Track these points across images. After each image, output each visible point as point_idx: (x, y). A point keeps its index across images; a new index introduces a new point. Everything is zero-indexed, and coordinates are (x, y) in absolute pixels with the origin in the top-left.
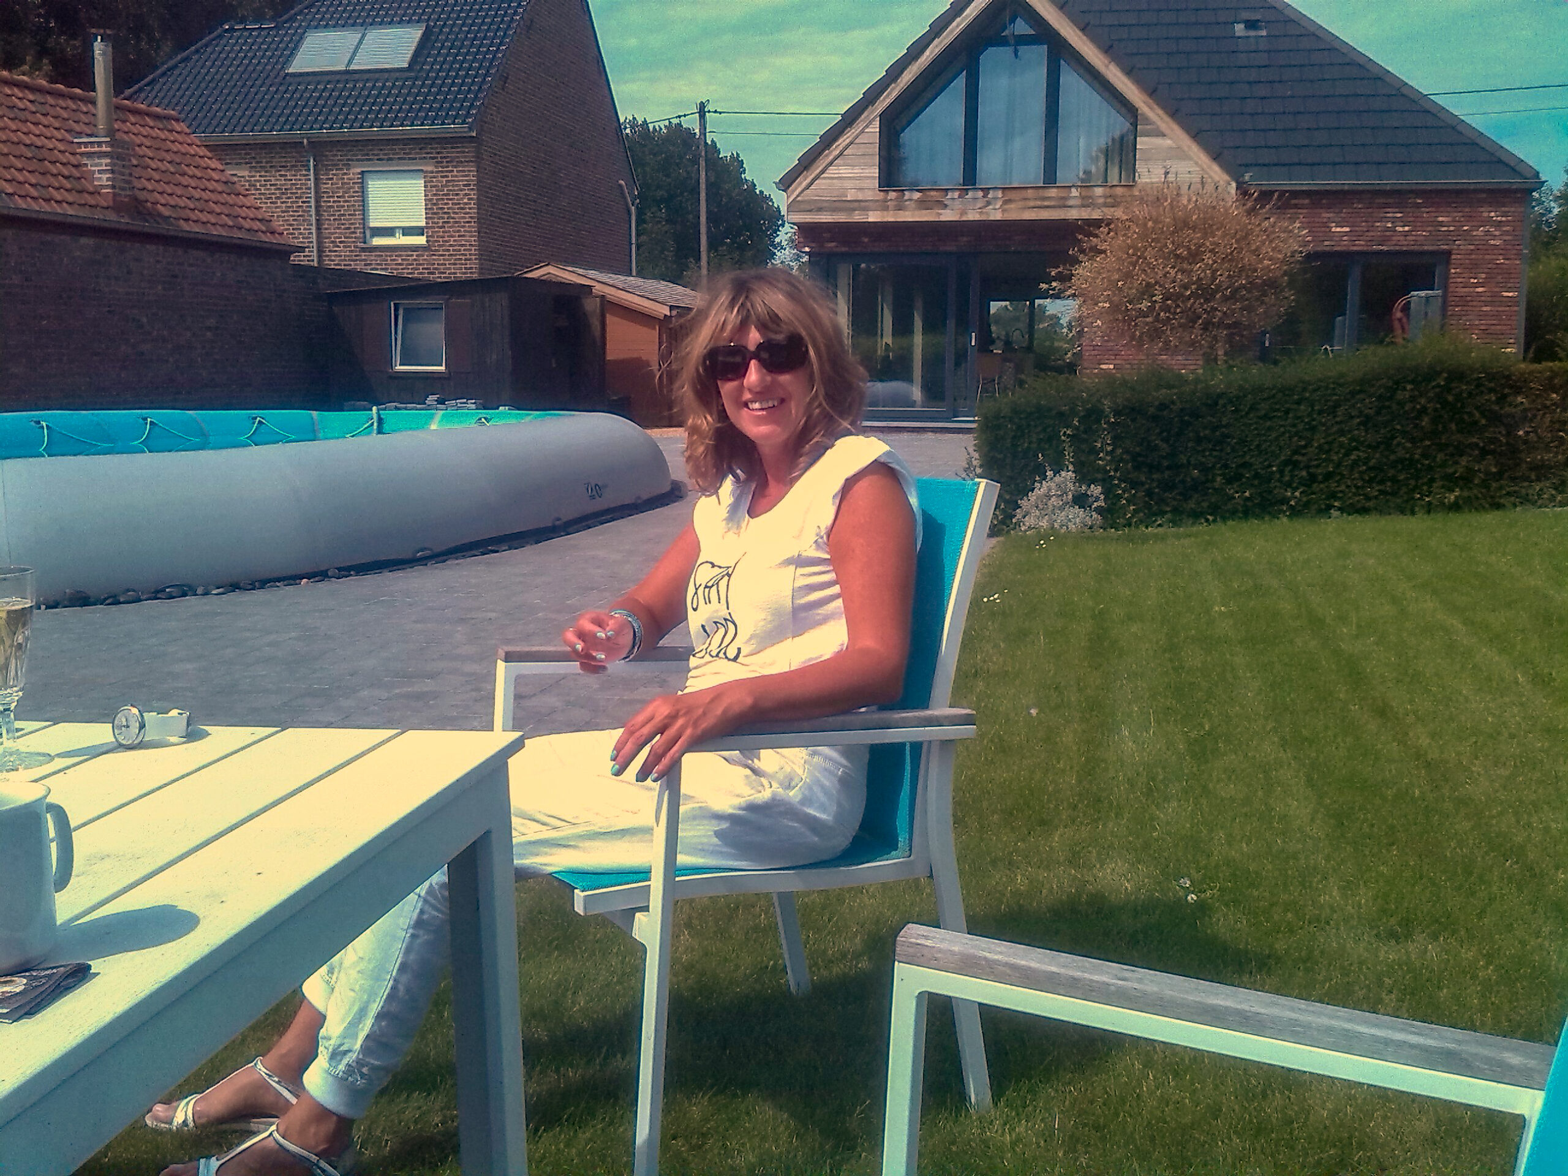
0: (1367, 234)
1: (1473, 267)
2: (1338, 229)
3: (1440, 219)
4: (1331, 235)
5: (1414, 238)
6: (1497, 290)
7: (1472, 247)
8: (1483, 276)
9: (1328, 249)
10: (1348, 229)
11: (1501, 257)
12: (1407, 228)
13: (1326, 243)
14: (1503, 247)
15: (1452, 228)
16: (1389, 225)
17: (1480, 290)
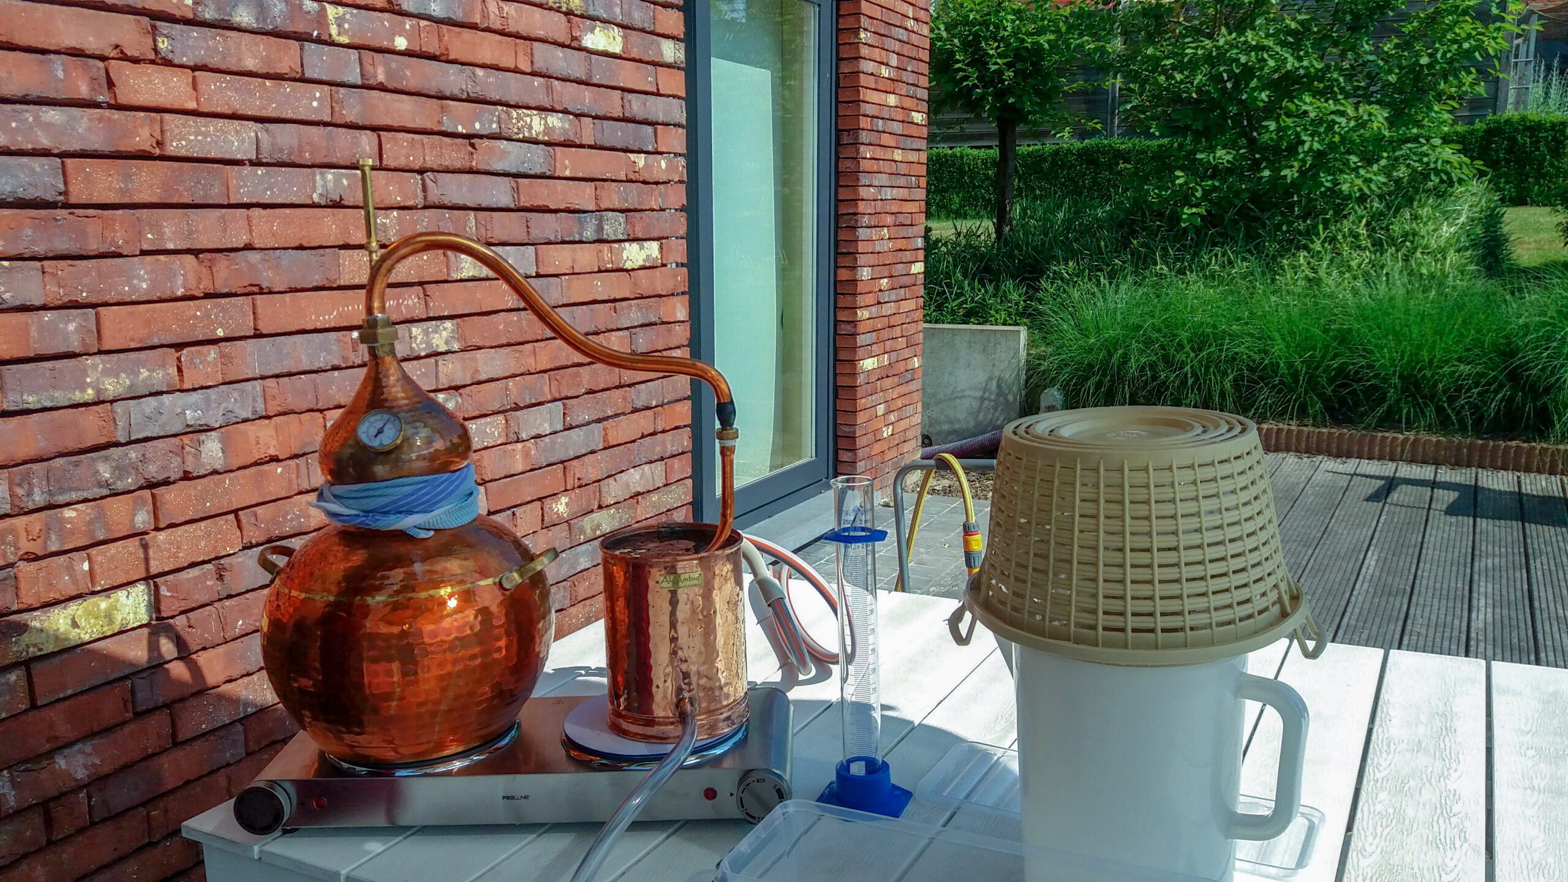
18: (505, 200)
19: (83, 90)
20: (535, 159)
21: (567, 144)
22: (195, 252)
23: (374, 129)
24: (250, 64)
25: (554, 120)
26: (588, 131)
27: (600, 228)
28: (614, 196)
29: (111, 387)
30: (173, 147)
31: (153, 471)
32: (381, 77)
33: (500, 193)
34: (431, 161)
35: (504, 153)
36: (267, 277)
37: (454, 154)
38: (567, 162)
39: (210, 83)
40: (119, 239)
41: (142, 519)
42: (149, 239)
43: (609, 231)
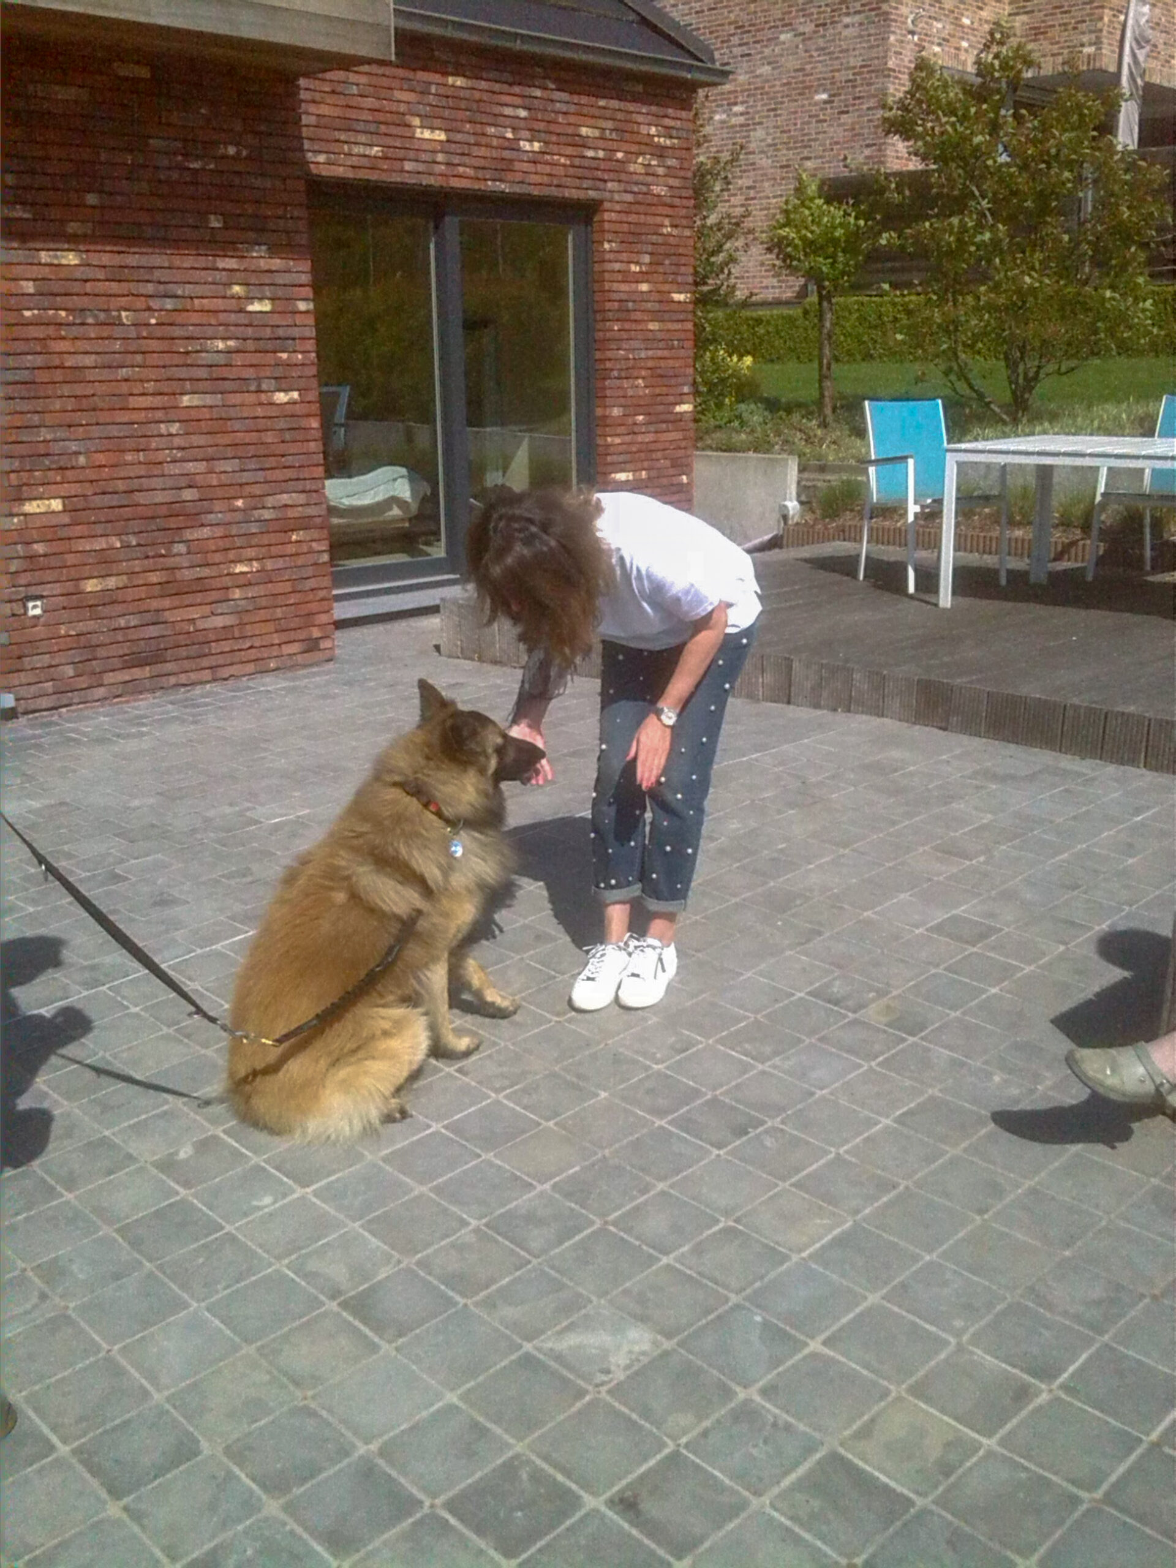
0: (476, 151)
1: (632, 239)
2: (427, 134)
3: (584, 131)
4: (416, 150)
5: (547, 169)
6: (667, 287)
7: (629, 198)
8: (647, 259)
9: (412, 180)
10: (441, 136)
11: (667, 222)
12: (537, 146)
13: (408, 166)
14: (668, 200)
15: (601, 154)
16: (509, 135)
17: (644, 287)
18: (205, 376)
19: (39, 349)
20: (221, 359)
21: (238, 351)
22: (76, 397)
23: (143, 353)
24: (93, 335)
25: (231, 343)
26: (250, 345)
27: (259, 385)
28: (268, 372)
29: (49, 437)
30: (67, 364)
31: (62, 464)
32: (145, 334)
33: (202, 373)
34: (168, 363)
35: (203, 359)
36: (101, 405)
37: (177, 359)
38: (238, 359)
39: (78, 343)
40: (50, 393)
41: (59, 479)
42: (59, 393)
43: (264, 387)
